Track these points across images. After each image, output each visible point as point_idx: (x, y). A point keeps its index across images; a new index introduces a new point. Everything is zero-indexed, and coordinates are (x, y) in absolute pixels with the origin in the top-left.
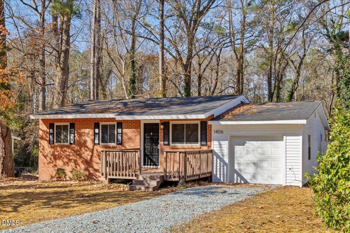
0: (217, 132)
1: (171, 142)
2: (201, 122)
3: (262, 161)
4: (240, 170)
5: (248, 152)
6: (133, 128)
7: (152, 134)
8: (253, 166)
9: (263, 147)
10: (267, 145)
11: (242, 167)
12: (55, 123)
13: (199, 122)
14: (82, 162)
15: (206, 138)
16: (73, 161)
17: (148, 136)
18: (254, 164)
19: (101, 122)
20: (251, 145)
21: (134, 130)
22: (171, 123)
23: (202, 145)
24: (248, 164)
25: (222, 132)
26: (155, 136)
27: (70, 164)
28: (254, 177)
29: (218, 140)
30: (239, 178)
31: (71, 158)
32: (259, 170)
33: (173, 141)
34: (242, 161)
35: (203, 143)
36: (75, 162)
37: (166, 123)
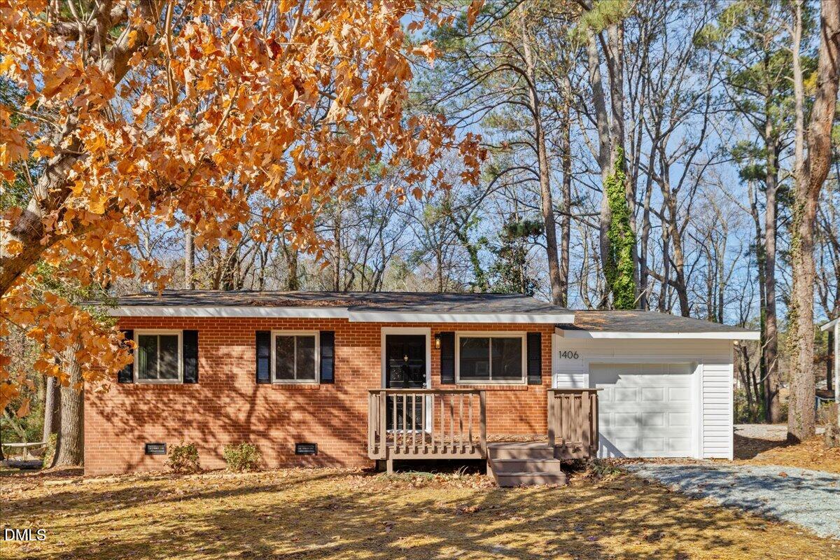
0: (565, 355)
1: (458, 378)
2: (528, 334)
3: (653, 414)
4: (609, 433)
5: (624, 397)
6: (363, 346)
7: (406, 358)
8: (637, 426)
9: (654, 385)
10: (663, 382)
11: (612, 427)
12: (135, 330)
13: (522, 335)
14: (224, 427)
15: (537, 370)
16: (195, 425)
17: (398, 363)
18: (639, 421)
19: (274, 328)
20: (629, 382)
21: (365, 349)
22: (459, 334)
23: (529, 383)
24: (624, 421)
25: (575, 355)
26: (412, 363)
27: (186, 432)
28: (638, 445)
29: (570, 372)
31: (188, 417)
32: (646, 432)
33: (463, 376)
34: (612, 415)
35: (533, 378)
36: (203, 427)
37: (446, 336)
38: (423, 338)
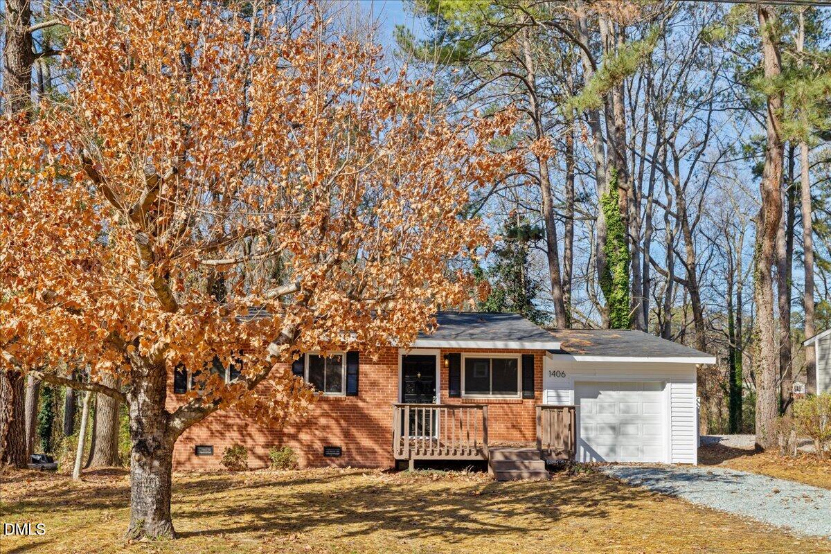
0: (554, 374)
1: (463, 392)
2: (523, 356)
3: (625, 423)
4: (588, 439)
5: (602, 409)
6: (382, 363)
7: (419, 375)
8: (611, 432)
9: (630, 400)
10: (635, 397)
11: (592, 435)
13: (519, 357)
14: (260, 430)
15: (531, 387)
16: (235, 428)
17: (411, 379)
18: (613, 428)
20: (607, 396)
21: (385, 367)
22: (464, 356)
23: (524, 397)
24: (602, 429)
25: (563, 374)
26: (424, 379)
27: (227, 434)
28: (613, 450)
29: (556, 388)
30: (588, 454)
31: (230, 421)
32: (620, 438)
33: (468, 390)
34: (592, 423)
35: (528, 393)
36: (242, 430)
37: (453, 357)
38: (434, 358)
